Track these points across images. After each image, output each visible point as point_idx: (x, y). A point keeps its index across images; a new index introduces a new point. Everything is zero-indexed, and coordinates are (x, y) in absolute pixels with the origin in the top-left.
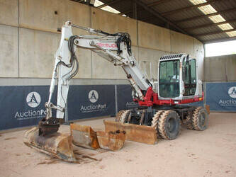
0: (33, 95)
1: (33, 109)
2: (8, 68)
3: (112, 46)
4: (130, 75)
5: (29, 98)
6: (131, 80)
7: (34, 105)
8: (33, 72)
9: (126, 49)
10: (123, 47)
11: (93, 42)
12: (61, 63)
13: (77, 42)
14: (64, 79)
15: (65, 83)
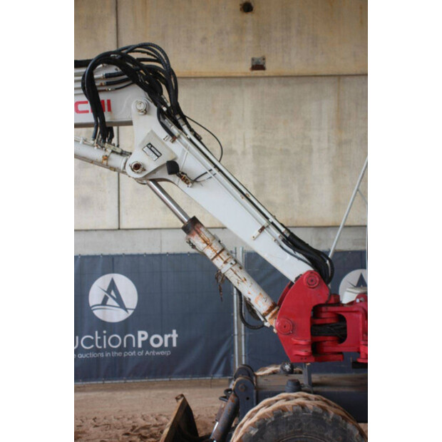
9: (146, 112)
10: (133, 107)
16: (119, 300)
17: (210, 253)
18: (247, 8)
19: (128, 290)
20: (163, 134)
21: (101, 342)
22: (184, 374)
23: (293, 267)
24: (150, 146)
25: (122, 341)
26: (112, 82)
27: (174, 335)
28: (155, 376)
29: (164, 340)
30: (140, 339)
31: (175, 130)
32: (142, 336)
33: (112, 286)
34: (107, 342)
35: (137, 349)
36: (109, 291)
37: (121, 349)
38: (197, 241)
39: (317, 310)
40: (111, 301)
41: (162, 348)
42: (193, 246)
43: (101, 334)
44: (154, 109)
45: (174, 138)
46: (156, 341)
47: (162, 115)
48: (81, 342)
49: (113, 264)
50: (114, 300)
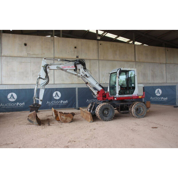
4: (87, 82)
8: (62, 80)
9: (82, 68)
10: (80, 67)
11: (57, 67)
12: (40, 78)
13: (48, 67)
14: (42, 85)
15: (42, 88)
16: (58, 96)
17: (89, 87)
18: (75, 48)
19: (59, 94)
20: (84, 71)
21: (55, 102)
22: (69, 107)
24: (83, 72)
25: (58, 102)
26: (78, 64)
27: (67, 101)
28: (64, 108)
29: (65, 102)
30: (61, 102)
31: (85, 70)
33: (57, 93)
34: (56, 102)
35: (61, 103)
36: (56, 94)
37: (58, 104)
38: (88, 85)
39: (103, 94)
40: (56, 96)
41: (65, 103)
42: (87, 86)
43: (55, 101)
45: (85, 71)
46: (64, 102)
47: (84, 68)
48: (52, 102)
49: (57, 89)
50: (57, 96)
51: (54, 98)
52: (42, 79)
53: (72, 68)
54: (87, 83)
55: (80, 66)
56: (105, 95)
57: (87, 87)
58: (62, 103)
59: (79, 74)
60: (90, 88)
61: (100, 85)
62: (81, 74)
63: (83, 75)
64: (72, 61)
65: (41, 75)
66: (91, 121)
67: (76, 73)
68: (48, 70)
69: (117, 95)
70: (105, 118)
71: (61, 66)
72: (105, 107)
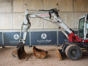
0: (44, 35)
1: (44, 39)
2: (40, 26)
3: (48, 15)
5: (42, 36)
6: (60, 29)
7: (44, 38)
9: (55, 16)
11: (35, 15)
12: (24, 24)
13: (29, 16)
14: (25, 30)
15: (25, 31)
17: (62, 30)
18: (57, 4)
22: (52, 44)
23: (70, 32)
24: (56, 19)
26: (52, 12)
27: (51, 40)
32: (47, 40)
34: (43, 41)
37: (45, 42)
39: (73, 36)
44: (56, 15)
45: (58, 18)
47: (57, 16)
48: (40, 41)
49: (44, 32)
50: (44, 36)
51: (42, 38)
52: (25, 25)
53: (47, 16)
54: (60, 28)
55: (53, 15)
56: (75, 37)
57: (60, 31)
58: (48, 41)
59: (52, 21)
60: (63, 32)
61: (70, 29)
62: (54, 21)
63: (56, 21)
64: (48, 11)
65: (24, 22)
66: (60, 60)
67: (50, 20)
68: (29, 18)
69: (85, 38)
70: (73, 57)
71: (39, 15)
72: (73, 48)
